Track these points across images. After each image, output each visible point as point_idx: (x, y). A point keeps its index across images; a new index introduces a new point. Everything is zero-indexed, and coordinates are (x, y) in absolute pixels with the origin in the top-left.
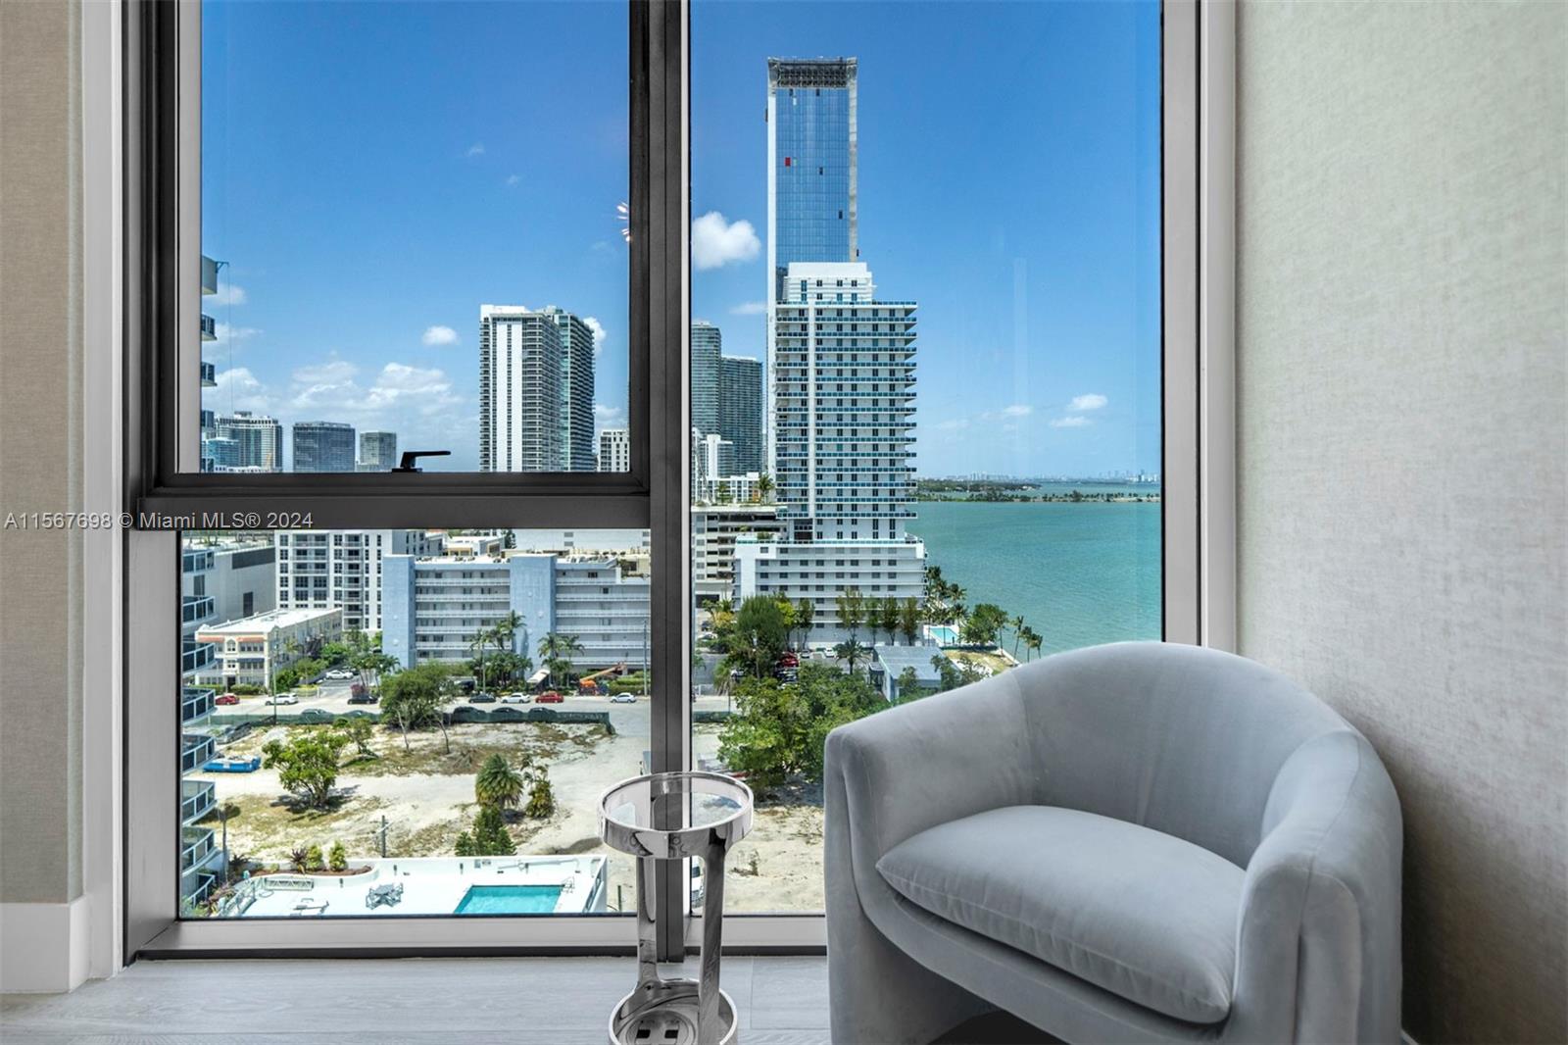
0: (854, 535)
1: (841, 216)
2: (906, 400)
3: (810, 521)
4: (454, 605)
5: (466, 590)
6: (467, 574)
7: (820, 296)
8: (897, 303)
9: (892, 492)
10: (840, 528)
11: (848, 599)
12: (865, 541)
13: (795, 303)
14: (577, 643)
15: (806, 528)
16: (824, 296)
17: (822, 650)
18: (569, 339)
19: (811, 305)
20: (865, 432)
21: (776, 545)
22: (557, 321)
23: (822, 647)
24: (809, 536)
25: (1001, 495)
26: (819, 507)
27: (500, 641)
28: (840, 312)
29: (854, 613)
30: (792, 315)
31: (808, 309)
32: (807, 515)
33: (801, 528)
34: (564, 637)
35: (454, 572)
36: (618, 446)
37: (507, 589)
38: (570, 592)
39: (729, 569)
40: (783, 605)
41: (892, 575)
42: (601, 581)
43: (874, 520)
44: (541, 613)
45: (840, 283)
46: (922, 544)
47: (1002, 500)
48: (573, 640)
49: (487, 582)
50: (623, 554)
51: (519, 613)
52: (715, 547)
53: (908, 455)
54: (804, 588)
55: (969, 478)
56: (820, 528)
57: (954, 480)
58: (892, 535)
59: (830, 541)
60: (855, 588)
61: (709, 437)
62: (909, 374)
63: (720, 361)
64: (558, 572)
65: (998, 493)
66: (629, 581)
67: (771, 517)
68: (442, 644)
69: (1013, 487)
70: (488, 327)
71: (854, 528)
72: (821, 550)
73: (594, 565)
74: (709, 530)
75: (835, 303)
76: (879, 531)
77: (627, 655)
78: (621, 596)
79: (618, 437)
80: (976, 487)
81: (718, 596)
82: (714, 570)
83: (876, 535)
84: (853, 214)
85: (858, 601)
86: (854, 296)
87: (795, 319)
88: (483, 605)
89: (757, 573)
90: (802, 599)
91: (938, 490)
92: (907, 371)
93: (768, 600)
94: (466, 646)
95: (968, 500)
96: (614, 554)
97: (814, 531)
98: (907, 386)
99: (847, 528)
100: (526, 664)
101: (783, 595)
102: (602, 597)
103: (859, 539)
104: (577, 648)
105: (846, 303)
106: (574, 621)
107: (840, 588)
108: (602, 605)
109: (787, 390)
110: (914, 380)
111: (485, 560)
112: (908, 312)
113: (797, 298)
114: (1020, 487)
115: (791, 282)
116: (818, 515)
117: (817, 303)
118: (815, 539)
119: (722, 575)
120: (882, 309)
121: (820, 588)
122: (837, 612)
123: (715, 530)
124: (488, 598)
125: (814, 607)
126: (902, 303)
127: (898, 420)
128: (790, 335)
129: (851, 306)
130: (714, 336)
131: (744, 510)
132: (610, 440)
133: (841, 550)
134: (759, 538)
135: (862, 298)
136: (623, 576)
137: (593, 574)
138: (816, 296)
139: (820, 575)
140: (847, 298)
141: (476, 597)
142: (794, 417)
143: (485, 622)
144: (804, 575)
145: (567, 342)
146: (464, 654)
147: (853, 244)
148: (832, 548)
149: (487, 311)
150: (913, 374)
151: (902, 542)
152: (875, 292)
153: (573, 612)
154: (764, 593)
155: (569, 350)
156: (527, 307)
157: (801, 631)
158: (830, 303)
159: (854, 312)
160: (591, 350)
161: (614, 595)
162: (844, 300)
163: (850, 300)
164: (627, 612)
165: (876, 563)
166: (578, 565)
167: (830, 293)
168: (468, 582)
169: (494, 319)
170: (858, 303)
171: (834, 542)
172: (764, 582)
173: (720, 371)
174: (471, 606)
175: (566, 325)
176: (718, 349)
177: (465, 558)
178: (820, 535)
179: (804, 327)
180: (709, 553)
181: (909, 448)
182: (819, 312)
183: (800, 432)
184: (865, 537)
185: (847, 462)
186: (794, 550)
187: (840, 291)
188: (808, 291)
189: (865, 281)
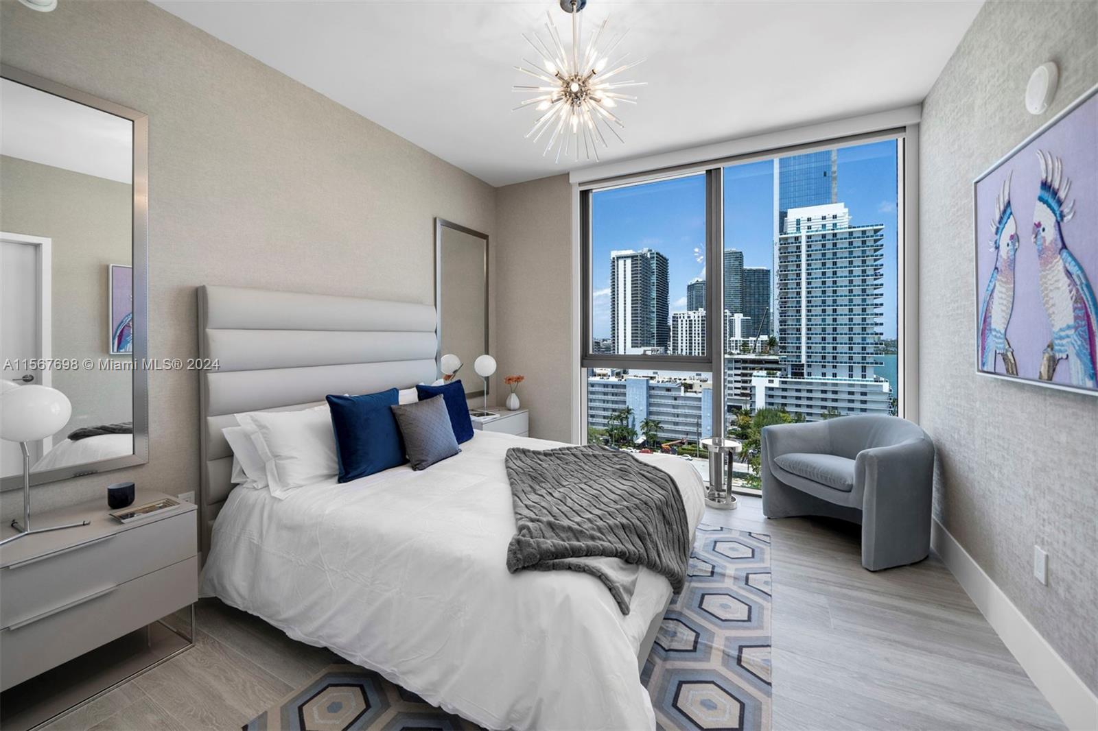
0: (835, 375)
1: (825, 175)
2: (875, 289)
3: (803, 365)
4: (600, 401)
5: (605, 394)
6: (606, 386)
7: (809, 228)
8: (867, 226)
9: (864, 349)
10: (824, 370)
11: (830, 415)
12: (843, 378)
13: (792, 233)
14: (660, 425)
15: (799, 370)
16: (812, 227)
18: (655, 265)
19: (804, 233)
20: (843, 310)
21: (779, 379)
22: (649, 256)
24: (802, 374)
26: (809, 357)
27: (622, 420)
28: (824, 236)
30: (789, 241)
31: (801, 236)
32: (800, 362)
33: (796, 369)
34: (654, 421)
35: (599, 385)
36: (682, 321)
37: (624, 394)
38: (657, 398)
39: (748, 392)
40: (784, 415)
41: (864, 402)
42: (673, 393)
43: (850, 366)
44: (641, 408)
45: (824, 218)
46: (888, 383)
48: (658, 424)
49: (615, 390)
50: (685, 380)
51: (631, 407)
52: (739, 378)
53: (876, 324)
54: (798, 406)
56: (810, 370)
58: (864, 376)
59: (816, 378)
60: (835, 408)
61: (736, 315)
62: (877, 271)
63: (743, 271)
64: (650, 388)
66: (688, 394)
67: (776, 362)
68: (594, 419)
70: (614, 263)
71: (835, 371)
72: (811, 384)
73: (669, 385)
74: (736, 368)
75: (821, 231)
76: (854, 373)
77: (687, 435)
78: (683, 402)
79: (682, 316)
81: (741, 406)
82: (738, 392)
83: (851, 376)
84: (835, 172)
86: (835, 225)
87: (792, 243)
88: (613, 402)
89: (766, 395)
90: (796, 412)
92: (875, 270)
93: (774, 411)
94: (606, 421)
96: (680, 379)
97: (805, 371)
98: (875, 279)
99: (829, 371)
100: (635, 433)
101: (784, 409)
102: (674, 402)
103: (838, 378)
104: (660, 428)
105: (829, 230)
106: (659, 414)
107: (824, 407)
108: (674, 407)
109: (787, 286)
110: (882, 275)
111: (614, 380)
112: (876, 231)
113: (794, 230)
115: (789, 221)
116: (808, 362)
117: (807, 232)
118: (805, 376)
119: (743, 395)
120: (856, 231)
121: (809, 406)
123: (739, 369)
124: (615, 398)
125: (805, 418)
126: (871, 226)
127: (868, 302)
128: (789, 253)
129: (832, 232)
130: (739, 257)
131: (757, 357)
132: (677, 318)
133: (825, 384)
134: (768, 374)
135: (841, 225)
136: (685, 392)
137: (668, 390)
138: (807, 227)
139: (809, 399)
141: (610, 397)
142: (791, 302)
143: (614, 410)
144: (798, 398)
145: (654, 266)
146: (604, 425)
147: (834, 190)
148: (818, 383)
149: (614, 254)
150: (881, 271)
151: (871, 381)
152: (850, 222)
153: (658, 409)
154: (771, 407)
155: (655, 271)
156: (634, 250)
158: (817, 231)
159: (835, 235)
160: (667, 269)
161: (681, 402)
162: (827, 228)
163: (832, 228)
164: (687, 411)
165: (851, 393)
166: (660, 385)
167: (817, 225)
168: (606, 390)
169: (617, 258)
170: (837, 229)
171: (820, 379)
172: (771, 400)
173: (742, 277)
174: (608, 402)
175: (654, 258)
176: (741, 264)
177: (605, 378)
178: (809, 374)
179: (799, 247)
180: (735, 381)
181: (878, 320)
182: (809, 237)
183: (795, 311)
184: (842, 376)
185: (829, 329)
186: (791, 383)
187: (824, 223)
188: (801, 225)
189: (843, 215)
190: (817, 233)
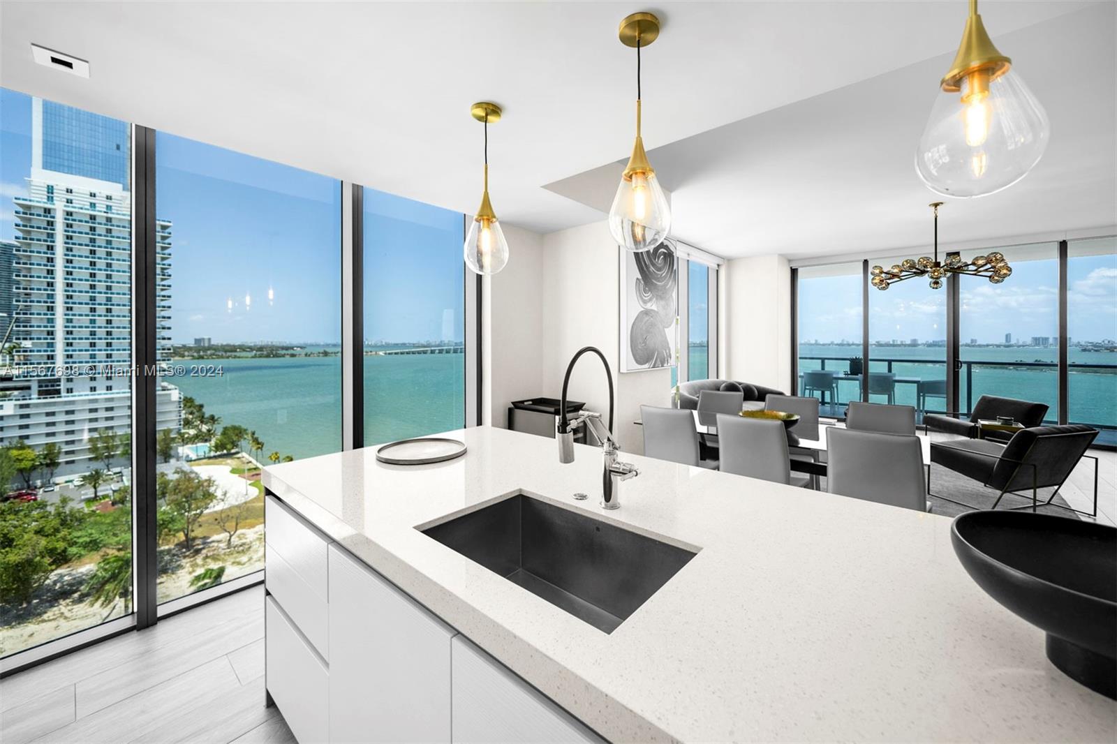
3: (59, 380)
7: (69, 201)
10: (93, 384)
11: (101, 437)
12: (121, 392)
13: (38, 202)
15: (53, 386)
16: (74, 201)
17: (71, 481)
19: (59, 206)
23: (71, 479)
24: (58, 392)
25: (276, 353)
28: (93, 218)
29: (107, 448)
30: (35, 211)
33: (47, 386)
40: (21, 452)
45: (92, 195)
46: (177, 391)
47: (278, 357)
53: (164, 328)
54: (51, 435)
55: (258, 343)
56: (70, 385)
57: (246, 344)
59: (81, 394)
60: (112, 428)
62: (166, 271)
65: (274, 352)
67: (8, 379)
69: (287, 348)
71: (109, 383)
72: (71, 403)
75: (88, 209)
80: (261, 349)
85: (113, 437)
86: (108, 207)
87: (39, 215)
90: (47, 444)
91: (231, 351)
92: (162, 269)
95: (253, 357)
97: (63, 386)
98: (163, 279)
99: (101, 383)
105: (101, 211)
107: (93, 430)
109: (30, 272)
110: (170, 276)
112: (162, 228)
113: (41, 198)
114: (292, 348)
117: (65, 206)
118: (63, 393)
122: (89, 449)
125: (60, 448)
128: (33, 227)
129: (105, 215)
133: (94, 401)
135: (117, 210)
138: (65, 200)
140: (101, 206)
144: (50, 424)
148: (84, 400)
150: (169, 271)
151: (158, 391)
157: (45, 470)
158: (82, 208)
159: (109, 220)
162: (97, 209)
163: (105, 210)
167: (81, 201)
170: (113, 213)
171: (88, 395)
178: (70, 391)
179: (51, 224)
181: (166, 323)
182: (69, 214)
183: (46, 308)
184: (120, 389)
185: (101, 332)
186: (37, 405)
187: (93, 201)
188: (55, 194)
189: (120, 198)
190: (81, 211)
